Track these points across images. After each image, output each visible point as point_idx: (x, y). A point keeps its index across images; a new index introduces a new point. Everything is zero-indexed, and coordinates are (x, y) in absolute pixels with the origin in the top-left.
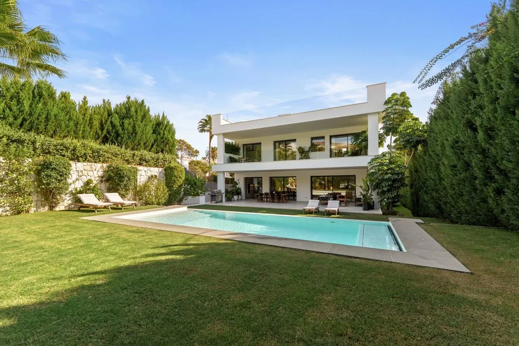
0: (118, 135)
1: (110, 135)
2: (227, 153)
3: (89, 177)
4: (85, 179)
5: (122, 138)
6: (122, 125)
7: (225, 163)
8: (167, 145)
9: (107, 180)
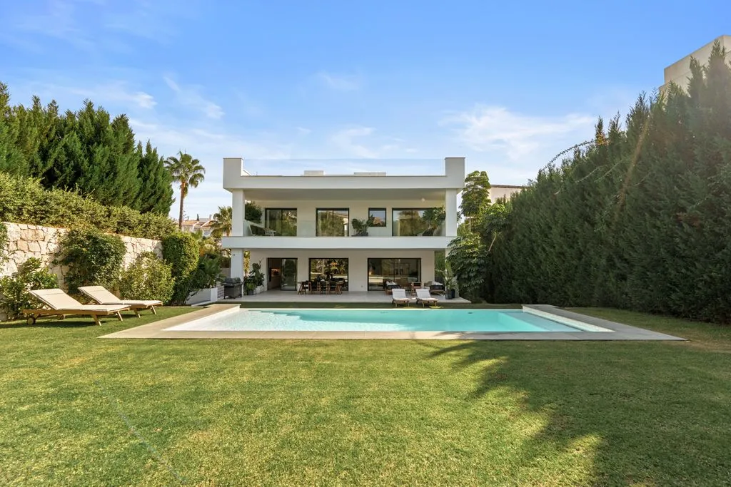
0: (78, 173)
1: (62, 172)
2: (248, 220)
3: (30, 255)
4: (22, 258)
5: (88, 180)
6: (90, 155)
7: (244, 236)
8: (161, 200)
9: (65, 262)
